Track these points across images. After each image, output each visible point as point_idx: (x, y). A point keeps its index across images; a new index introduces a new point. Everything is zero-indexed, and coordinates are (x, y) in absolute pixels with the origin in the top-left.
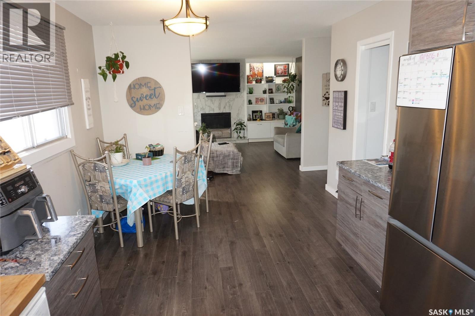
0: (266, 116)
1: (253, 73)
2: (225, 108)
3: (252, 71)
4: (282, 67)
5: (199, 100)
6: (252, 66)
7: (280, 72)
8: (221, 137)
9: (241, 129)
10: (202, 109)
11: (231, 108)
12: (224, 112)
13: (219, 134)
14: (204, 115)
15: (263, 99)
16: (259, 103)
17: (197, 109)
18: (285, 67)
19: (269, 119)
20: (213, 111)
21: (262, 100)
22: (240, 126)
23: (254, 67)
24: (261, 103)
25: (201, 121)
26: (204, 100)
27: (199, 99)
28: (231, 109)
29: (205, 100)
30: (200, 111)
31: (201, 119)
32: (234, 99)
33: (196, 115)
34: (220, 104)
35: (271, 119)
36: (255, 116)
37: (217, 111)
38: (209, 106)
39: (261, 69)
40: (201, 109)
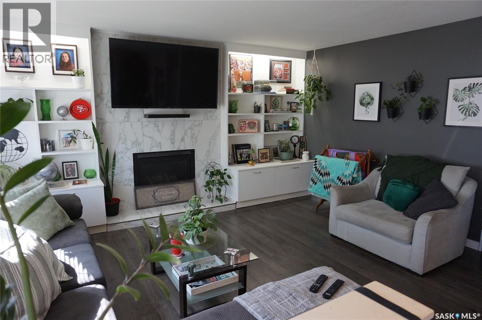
0: (260, 155)
1: (235, 72)
2: (183, 140)
3: (233, 69)
4: (281, 66)
5: (128, 124)
6: (235, 59)
7: (278, 74)
8: (177, 201)
9: (220, 184)
10: (136, 143)
11: (194, 141)
12: (182, 148)
13: (171, 194)
14: (139, 157)
15: (255, 123)
16: (248, 130)
17: (123, 143)
18: (286, 66)
19: (265, 160)
20: (159, 147)
21: (253, 125)
22: (219, 177)
23: (238, 62)
24: (250, 131)
25: (133, 170)
26: (140, 123)
27: (128, 121)
28: (196, 142)
29: (142, 124)
30: (132, 148)
31: (133, 165)
32: (202, 122)
33: (122, 158)
34: (173, 133)
35: (268, 160)
36: (241, 155)
37: (167, 147)
38: (150, 137)
39: (248, 66)
40: (133, 143)
